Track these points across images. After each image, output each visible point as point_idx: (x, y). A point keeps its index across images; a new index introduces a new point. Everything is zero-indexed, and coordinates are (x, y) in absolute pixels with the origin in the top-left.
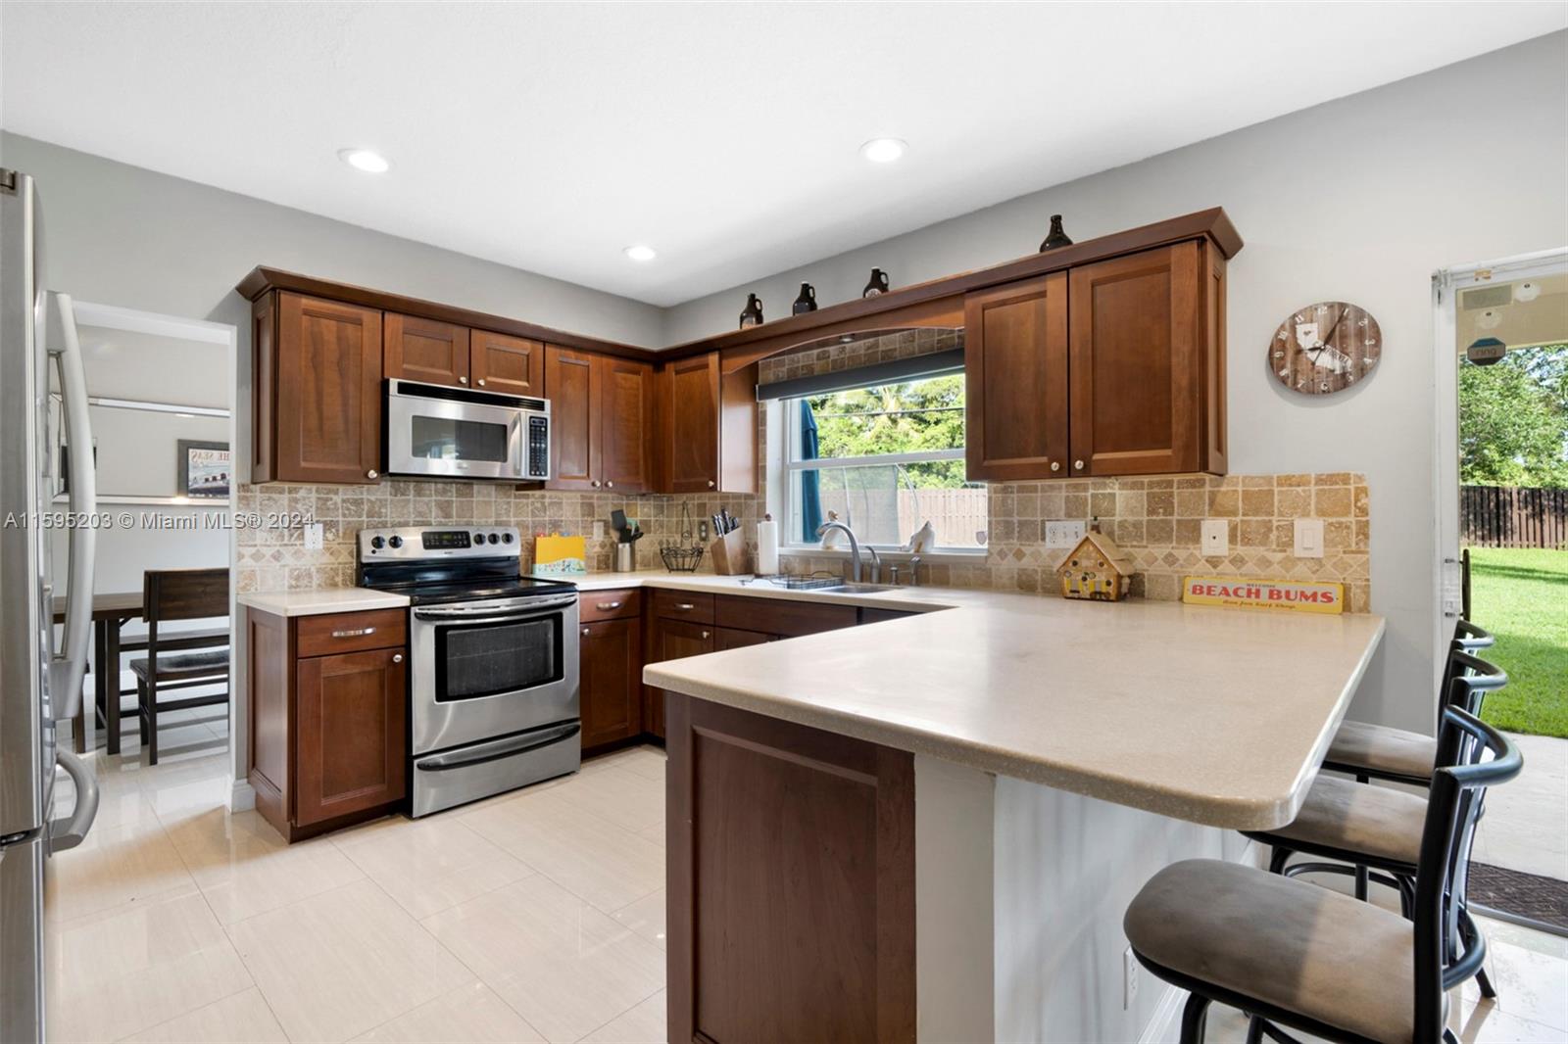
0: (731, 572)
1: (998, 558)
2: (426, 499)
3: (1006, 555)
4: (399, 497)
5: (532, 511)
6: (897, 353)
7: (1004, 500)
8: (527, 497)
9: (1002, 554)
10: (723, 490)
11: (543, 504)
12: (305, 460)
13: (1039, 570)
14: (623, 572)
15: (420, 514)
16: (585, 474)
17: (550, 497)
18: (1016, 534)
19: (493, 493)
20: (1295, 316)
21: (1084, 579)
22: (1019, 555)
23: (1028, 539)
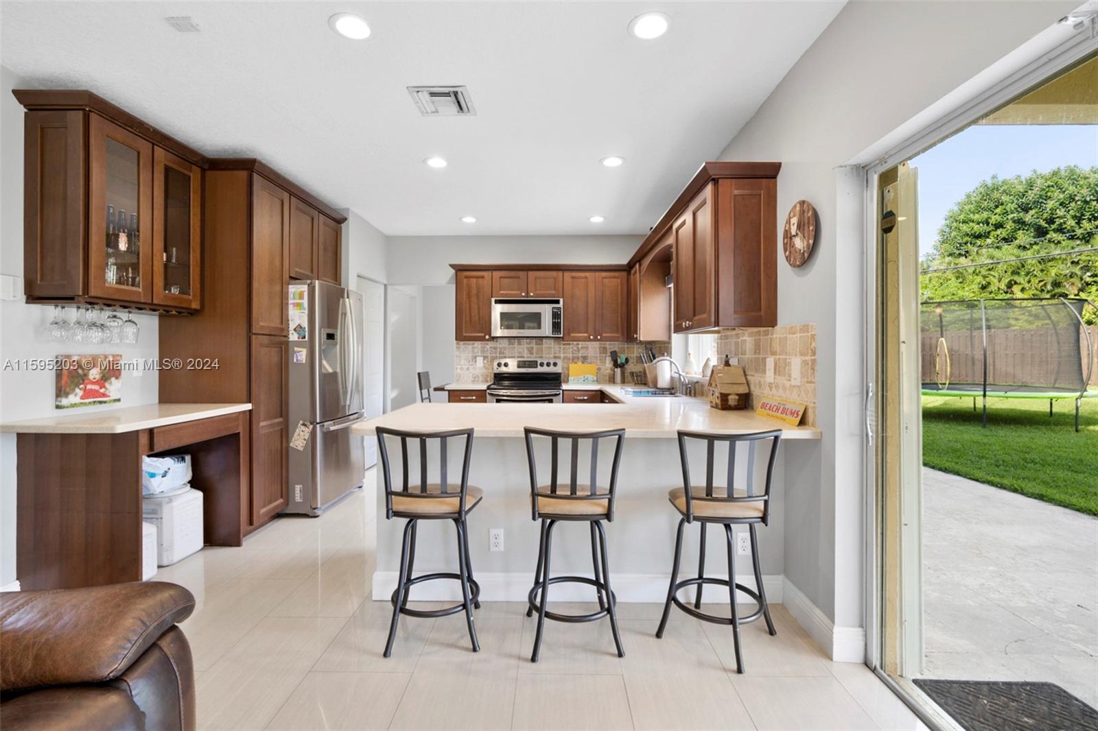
2: (522, 346)
4: (511, 346)
5: (572, 352)
7: (721, 345)
8: (569, 344)
10: (641, 339)
11: (578, 348)
12: (466, 333)
14: (617, 383)
15: (520, 353)
16: (586, 333)
17: (582, 344)
19: (553, 343)
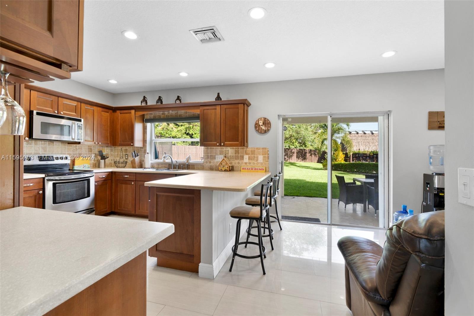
0: (137, 167)
1: (206, 163)
2: (38, 146)
3: (207, 163)
4: (29, 145)
5: (73, 150)
6: (183, 116)
7: (207, 151)
8: (71, 146)
9: (206, 162)
10: (136, 146)
11: (76, 148)
13: (214, 166)
14: (101, 168)
15: (36, 150)
16: (92, 140)
17: (78, 146)
18: (209, 158)
19: (60, 144)
20: (259, 119)
21: (223, 167)
22: (210, 162)
23: (212, 159)
